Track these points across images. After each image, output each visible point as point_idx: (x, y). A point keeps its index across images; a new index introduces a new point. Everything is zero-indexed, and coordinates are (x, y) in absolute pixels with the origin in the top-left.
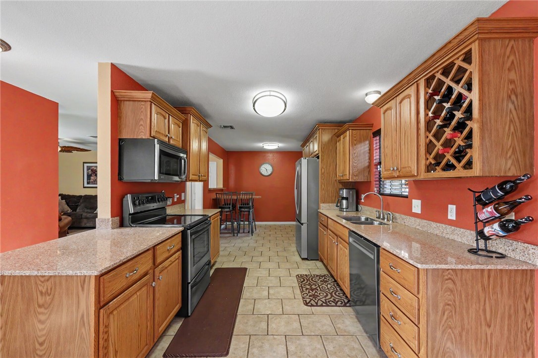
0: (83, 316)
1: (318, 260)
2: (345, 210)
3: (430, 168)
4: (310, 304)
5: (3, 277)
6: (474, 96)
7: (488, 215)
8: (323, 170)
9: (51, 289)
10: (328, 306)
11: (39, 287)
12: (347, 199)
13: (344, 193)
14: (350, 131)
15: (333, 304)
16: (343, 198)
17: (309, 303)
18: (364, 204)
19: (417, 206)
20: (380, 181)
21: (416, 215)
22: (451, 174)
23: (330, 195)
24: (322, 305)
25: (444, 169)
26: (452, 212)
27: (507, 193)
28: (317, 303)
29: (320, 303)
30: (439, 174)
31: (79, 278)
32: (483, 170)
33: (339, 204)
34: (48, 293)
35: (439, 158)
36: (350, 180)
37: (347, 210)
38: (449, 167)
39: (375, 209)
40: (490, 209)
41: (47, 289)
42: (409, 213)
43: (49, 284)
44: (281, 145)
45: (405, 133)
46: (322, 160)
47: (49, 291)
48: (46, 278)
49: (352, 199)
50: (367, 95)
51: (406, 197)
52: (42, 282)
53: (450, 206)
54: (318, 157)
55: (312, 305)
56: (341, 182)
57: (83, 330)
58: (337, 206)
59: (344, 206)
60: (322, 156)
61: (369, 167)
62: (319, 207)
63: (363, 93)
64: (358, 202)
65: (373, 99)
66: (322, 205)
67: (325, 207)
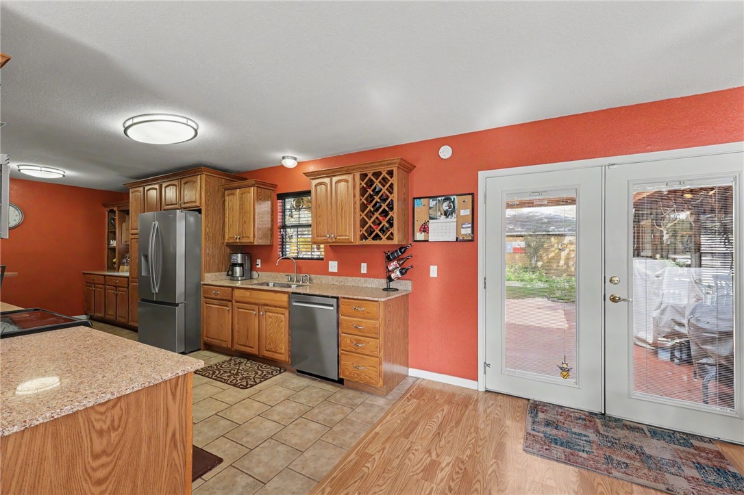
0: (174, 435)
1: (200, 350)
2: (240, 278)
3: (363, 237)
4: (249, 386)
5: (5, 439)
6: (394, 197)
7: (394, 267)
8: (208, 230)
9: (120, 419)
10: (267, 379)
11: (95, 423)
12: (241, 265)
13: (239, 258)
14: (255, 188)
15: (270, 376)
16: (235, 265)
17: (247, 384)
18: (261, 270)
19: (333, 266)
20: (283, 245)
21: (333, 274)
22: (378, 242)
23: (217, 262)
24: (261, 382)
25: (373, 239)
26: (364, 268)
27: (402, 253)
28: (255, 382)
29: (258, 381)
30: (370, 241)
31: (168, 385)
32: (399, 241)
33: (230, 273)
34: (113, 427)
35: (370, 231)
36: (256, 243)
37: (243, 278)
38: (377, 237)
39: (285, 274)
40: (395, 263)
41: (113, 421)
43: (117, 411)
44: (69, 173)
45: (342, 209)
46: (206, 216)
47: (116, 424)
48: (111, 404)
49: (247, 266)
50: (284, 158)
51: (322, 259)
52: (102, 414)
53: (362, 264)
54: (200, 211)
55: (252, 386)
56: (229, 245)
57: (175, 454)
58: (228, 275)
59: (238, 275)
60: (207, 210)
61: (272, 229)
62: (201, 278)
63: (280, 155)
64: (252, 268)
65: (289, 163)
66: (207, 275)
67: (210, 278)
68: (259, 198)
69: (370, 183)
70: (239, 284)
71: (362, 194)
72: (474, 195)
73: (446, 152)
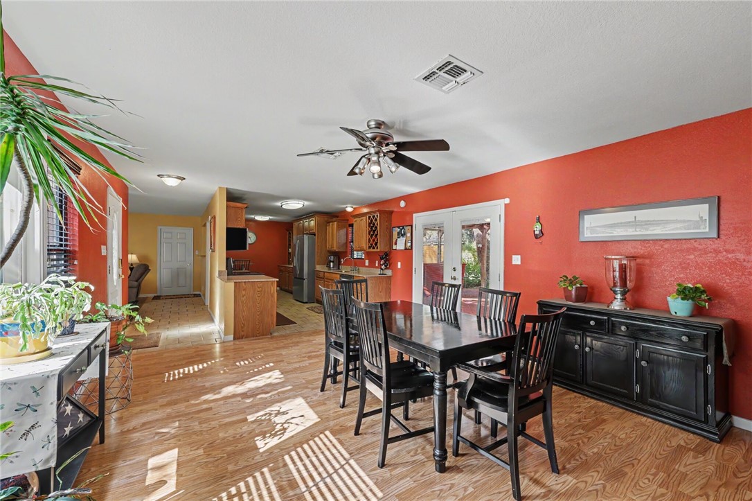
1: (314, 302)
2: (333, 268)
3: (370, 247)
6: (378, 228)
8: (318, 244)
12: (333, 262)
13: (332, 258)
14: (337, 222)
16: (331, 261)
18: (343, 265)
19: (367, 263)
20: (352, 251)
21: (367, 267)
22: (374, 250)
23: (323, 260)
25: (372, 248)
26: (377, 264)
27: (386, 256)
33: (328, 265)
35: (371, 245)
36: (337, 251)
39: (350, 266)
40: (383, 261)
42: (364, 265)
44: (271, 217)
45: (362, 234)
46: (318, 237)
49: (337, 262)
50: (347, 207)
51: (364, 259)
53: (376, 261)
54: (315, 235)
56: (329, 251)
58: (326, 266)
59: (332, 266)
60: (318, 234)
61: (346, 243)
62: (315, 268)
63: (345, 206)
64: (339, 263)
65: (349, 209)
66: (317, 266)
67: (318, 268)
68: (339, 228)
69: (372, 221)
70: (332, 271)
71: (369, 226)
72: (412, 226)
73: (403, 204)
